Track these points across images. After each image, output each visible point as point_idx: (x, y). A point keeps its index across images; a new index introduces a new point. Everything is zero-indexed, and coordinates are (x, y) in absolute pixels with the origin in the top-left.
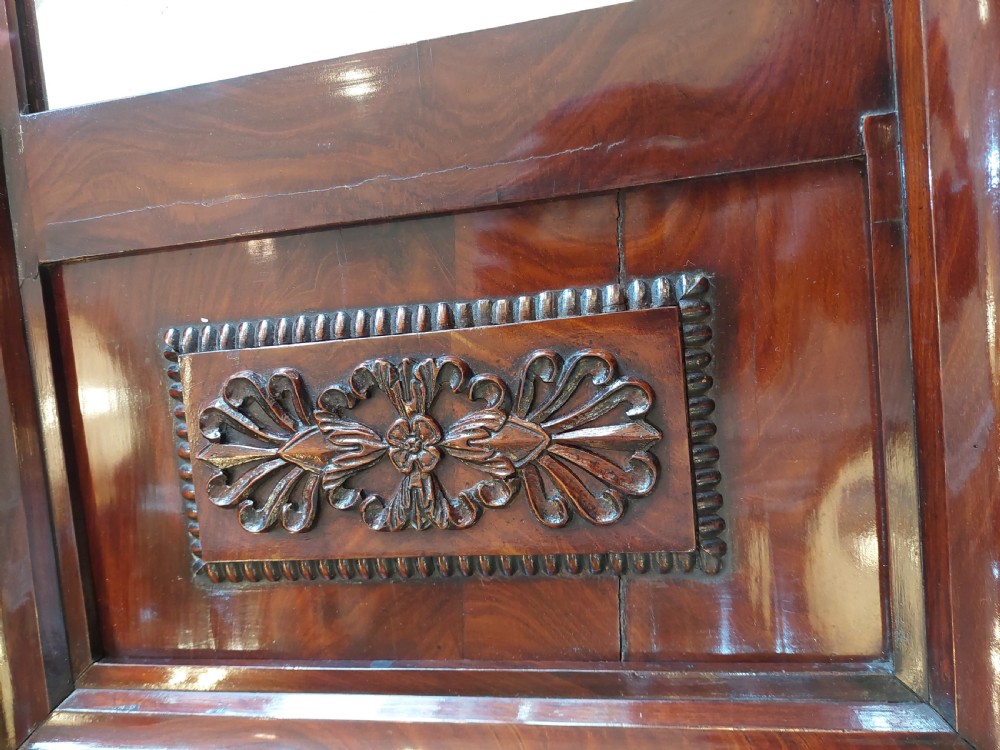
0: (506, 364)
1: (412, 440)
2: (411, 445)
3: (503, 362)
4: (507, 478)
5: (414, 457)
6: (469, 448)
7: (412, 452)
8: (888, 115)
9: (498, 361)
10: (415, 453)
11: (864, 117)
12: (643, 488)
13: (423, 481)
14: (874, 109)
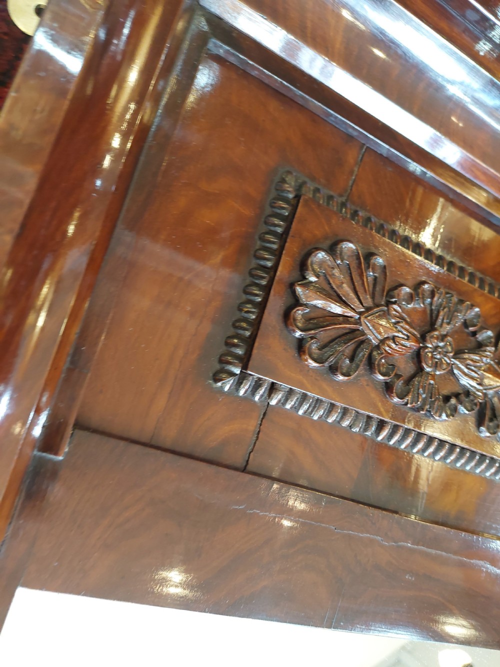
0: (364, 381)
1: (438, 357)
2: (440, 353)
3: (365, 383)
4: (395, 303)
5: (441, 344)
6: (409, 334)
7: (441, 348)
8: (44, 452)
9: (368, 385)
10: (439, 346)
11: (61, 458)
12: (321, 255)
13: (441, 326)
14: (50, 460)
